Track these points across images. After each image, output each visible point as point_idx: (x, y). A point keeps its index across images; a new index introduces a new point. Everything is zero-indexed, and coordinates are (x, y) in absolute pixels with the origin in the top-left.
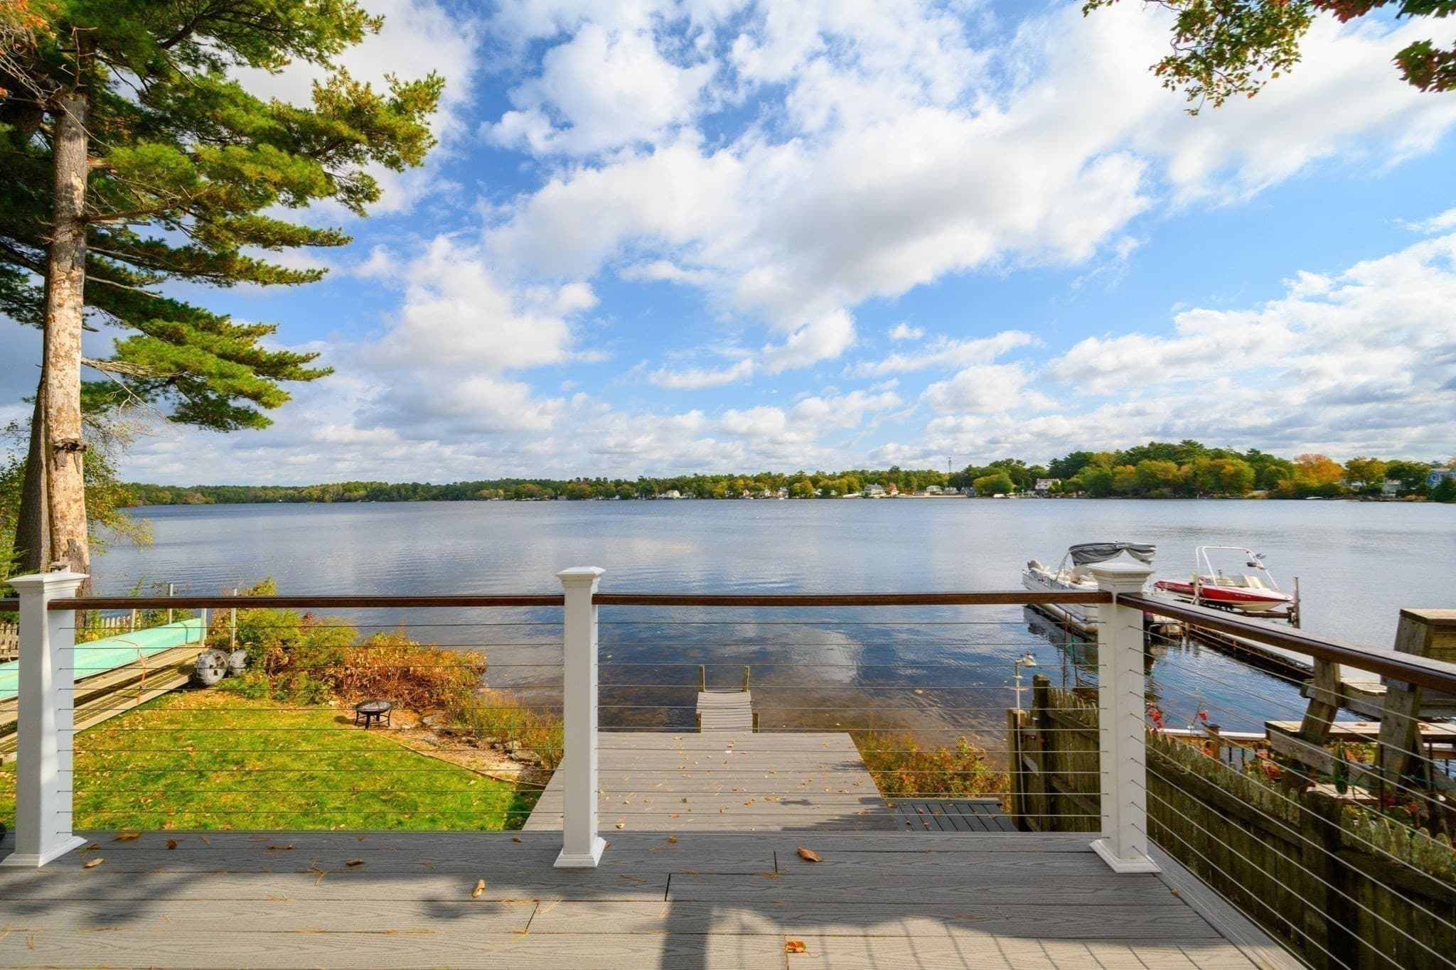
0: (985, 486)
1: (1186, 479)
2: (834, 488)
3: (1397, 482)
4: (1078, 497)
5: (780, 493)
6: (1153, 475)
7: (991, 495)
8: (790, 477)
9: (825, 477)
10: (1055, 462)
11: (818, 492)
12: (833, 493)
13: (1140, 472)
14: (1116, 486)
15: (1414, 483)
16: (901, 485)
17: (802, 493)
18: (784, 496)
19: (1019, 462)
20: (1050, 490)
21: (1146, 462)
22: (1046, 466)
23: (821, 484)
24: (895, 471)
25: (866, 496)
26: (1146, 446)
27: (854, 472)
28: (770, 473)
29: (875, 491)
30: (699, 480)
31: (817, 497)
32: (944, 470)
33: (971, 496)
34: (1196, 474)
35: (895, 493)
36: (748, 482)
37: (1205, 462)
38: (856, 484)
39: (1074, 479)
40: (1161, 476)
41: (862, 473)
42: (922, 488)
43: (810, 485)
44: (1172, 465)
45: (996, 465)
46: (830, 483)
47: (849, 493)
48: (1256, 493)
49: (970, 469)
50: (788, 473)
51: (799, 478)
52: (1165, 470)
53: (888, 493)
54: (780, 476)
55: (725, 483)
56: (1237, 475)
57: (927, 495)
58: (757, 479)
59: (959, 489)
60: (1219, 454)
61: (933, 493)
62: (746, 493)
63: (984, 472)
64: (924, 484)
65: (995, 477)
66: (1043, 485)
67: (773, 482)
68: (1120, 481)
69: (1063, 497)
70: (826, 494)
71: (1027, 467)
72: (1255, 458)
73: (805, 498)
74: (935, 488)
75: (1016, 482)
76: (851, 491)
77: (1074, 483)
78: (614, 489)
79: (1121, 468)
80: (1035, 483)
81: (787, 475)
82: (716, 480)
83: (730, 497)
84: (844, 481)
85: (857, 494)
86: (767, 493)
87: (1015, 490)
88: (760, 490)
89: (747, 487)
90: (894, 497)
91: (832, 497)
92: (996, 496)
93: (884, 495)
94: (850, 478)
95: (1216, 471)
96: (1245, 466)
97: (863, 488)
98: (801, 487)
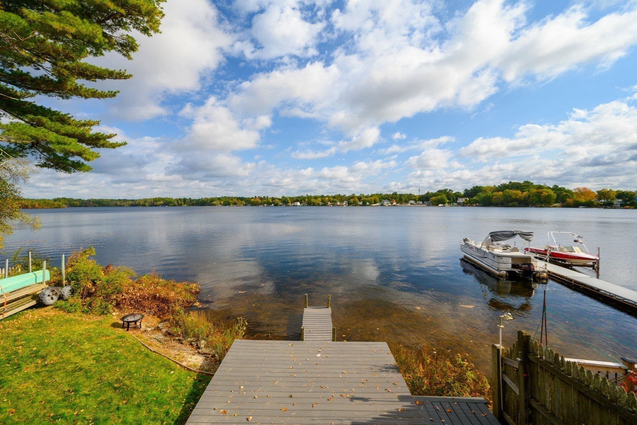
0: (435, 201)
1: (525, 198)
2: (368, 201)
3: (620, 200)
4: (476, 206)
5: (344, 203)
6: (510, 196)
7: (437, 205)
8: (349, 196)
9: (364, 197)
10: (466, 190)
11: (361, 203)
12: (368, 203)
13: (505, 195)
14: (493, 201)
15: (629, 201)
16: (397, 200)
17: (354, 203)
18: (346, 205)
19: (450, 190)
20: (464, 203)
21: (508, 190)
22: (462, 192)
24: (395, 194)
25: (382, 205)
26: (508, 183)
27: (377, 194)
28: (340, 195)
29: (386, 203)
30: (309, 197)
31: (360, 205)
32: (416, 193)
33: (428, 205)
34: (529, 196)
35: (395, 203)
36: (330, 198)
37: (534, 191)
38: (378, 199)
39: (475, 198)
40: (514, 197)
41: (381, 195)
42: (407, 202)
43: (357, 200)
44: (519, 192)
45: (440, 191)
46: (366, 199)
47: (375, 204)
48: (556, 205)
49: (428, 193)
50: (348, 194)
51: (353, 197)
52: (516, 194)
53: (392, 204)
54: (345, 195)
55: (320, 199)
56: (549, 196)
57: (409, 205)
58: (334, 197)
59: (423, 202)
60: (540, 187)
61: (411, 204)
62: (329, 203)
63: (434, 195)
64: (407, 200)
65: (439, 197)
66: (461, 200)
67: (341, 198)
68: (495, 199)
69: (469, 206)
70: (364, 204)
71: (454, 192)
72: (556, 189)
73: (355, 206)
74: (412, 202)
75: (449, 199)
76: (375, 203)
77: (474, 200)
78: (271, 201)
79: (495, 193)
80: (457, 199)
81: (347, 195)
82: (316, 198)
83: (322, 205)
84: (373, 198)
85: (378, 204)
86: (339, 203)
87: (448, 203)
88: (335, 202)
89: (329, 201)
90: (394, 205)
91: (367, 205)
92: (440, 205)
93: (390, 204)
94: (375, 197)
95: (539, 195)
96: (552, 193)
97: (381, 201)
98: (353, 201)
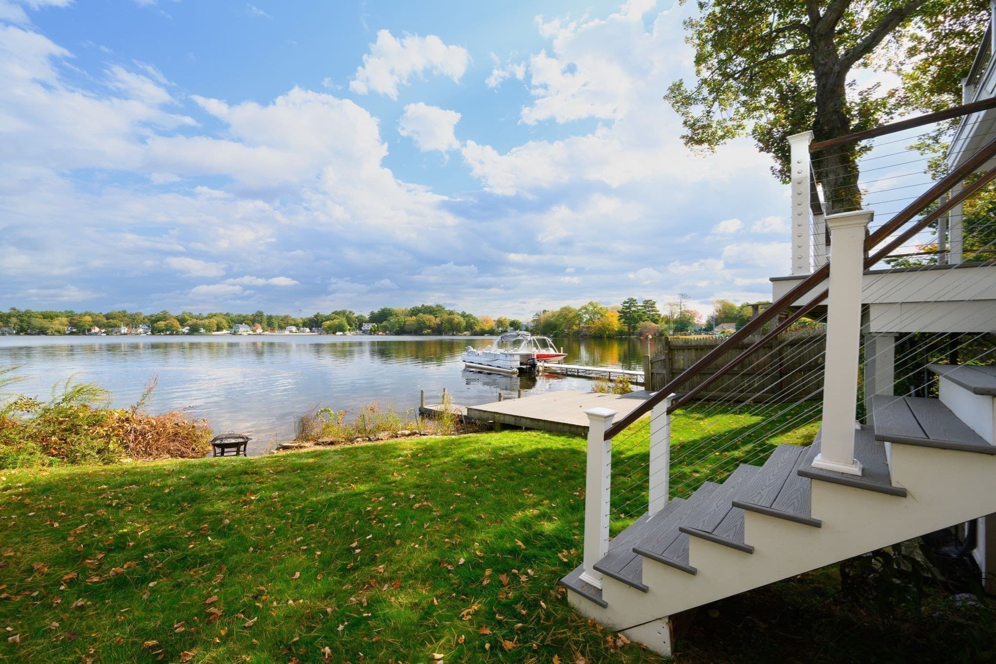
0: (330, 327)
1: (438, 325)
2: (204, 327)
5: (141, 330)
6: (424, 322)
7: (334, 333)
8: (152, 316)
9: (192, 317)
10: (372, 313)
11: (186, 330)
12: (202, 330)
13: (418, 321)
14: (406, 328)
16: (265, 325)
17: (167, 330)
18: (145, 333)
19: (350, 312)
20: (371, 329)
21: (421, 315)
22: (367, 316)
23: (190, 322)
24: (259, 314)
25: (234, 333)
26: (420, 306)
27: (221, 314)
29: (243, 329)
31: (184, 334)
33: (320, 334)
34: (442, 323)
35: (259, 331)
36: (97, 318)
37: (446, 317)
38: (224, 324)
39: (384, 324)
40: (427, 323)
41: (230, 315)
42: (282, 328)
43: (177, 324)
44: (432, 317)
45: (336, 313)
46: (199, 322)
47: (218, 330)
48: (466, 333)
49: (318, 315)
50: (148, 312)
51: (162, 317)
52: (430, 320)
53: (254, 331)
54: (140, 314)
55: (64, 320)
56: (459, 324)
57: (287, 332)
58: (109, 317)
59: (311, 329)
60: (451, 313)
61: (291, 332)
62: (95, 329)
63: (328, 318)
64: (283, 325)
65: (336, 322)
66: (366, 327)
67: (131, 319)
68: (408, 325)
69: (378, 335)
70: (194, 331)
71: (356, 315)
72: (464, 315)
73: (170, 334)
74: (294, 329)
75: (351, 325)
76: (219, 329)
77: (384, 327)
79: (408, 318)
80: (361, 325)
82: (48, 316)
83: (73, 333)
84: (212, 320)
85: (225, 331)
86: (124, 330)
87: (349, 330)
88: (114, 326)
89: (95, 323)
90: (259, 334)
91: (200, 334)
92: (338, 333)
93: (251, 332)
94: (219, 319)
95: (450, 321)
96: (462, 319)
97: (231, 327)
98: (166, 325)
